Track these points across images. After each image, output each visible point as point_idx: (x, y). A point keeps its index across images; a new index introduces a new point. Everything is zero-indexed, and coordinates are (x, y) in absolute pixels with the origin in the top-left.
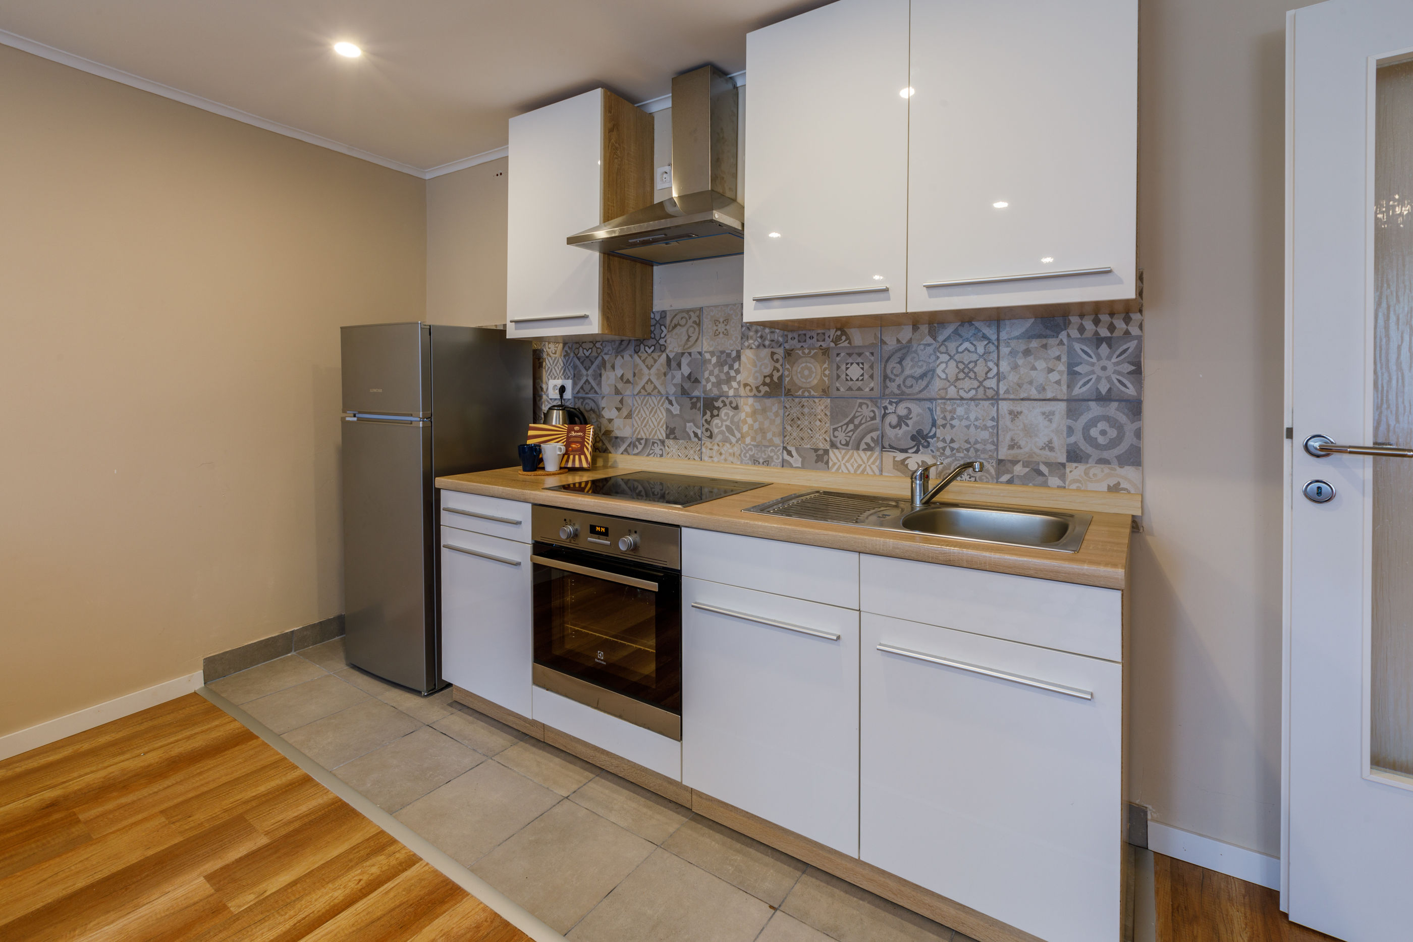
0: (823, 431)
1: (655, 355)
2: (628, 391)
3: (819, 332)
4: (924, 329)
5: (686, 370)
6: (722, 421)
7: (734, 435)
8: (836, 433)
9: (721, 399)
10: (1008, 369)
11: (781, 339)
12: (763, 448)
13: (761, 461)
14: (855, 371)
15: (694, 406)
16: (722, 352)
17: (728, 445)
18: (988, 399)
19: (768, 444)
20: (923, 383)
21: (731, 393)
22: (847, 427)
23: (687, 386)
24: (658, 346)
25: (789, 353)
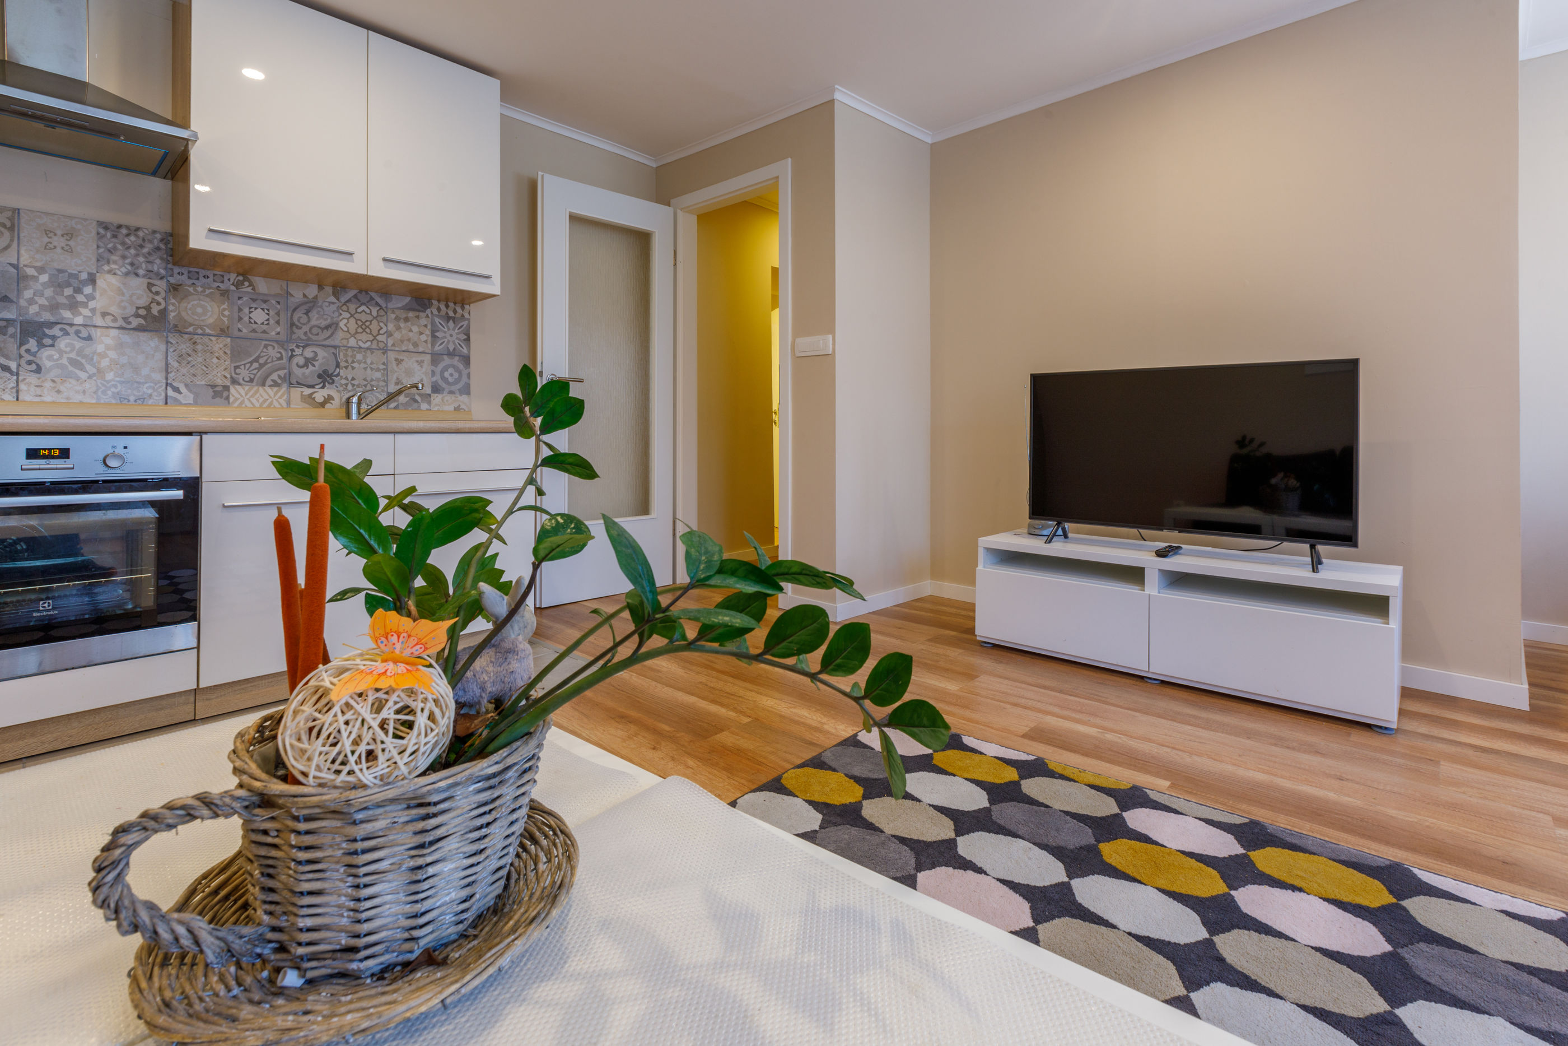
0: (222, 368)
3: (216, 273)
4: (329, 290)
6: (61, 352)
7: (82, 368)
8: (238, 371)
9: (59, 326)
10: (394, 329)
11: (162, 272)
12: (136, 385)
13: (133, 398)
14: (259, 316)
15: (1, 331)
16: (61, 271)
17: (73, 381)
18: (380, 349)
19: (140, 380)
21: (78, 321)
22: (251, 365)
25: (175, 289)
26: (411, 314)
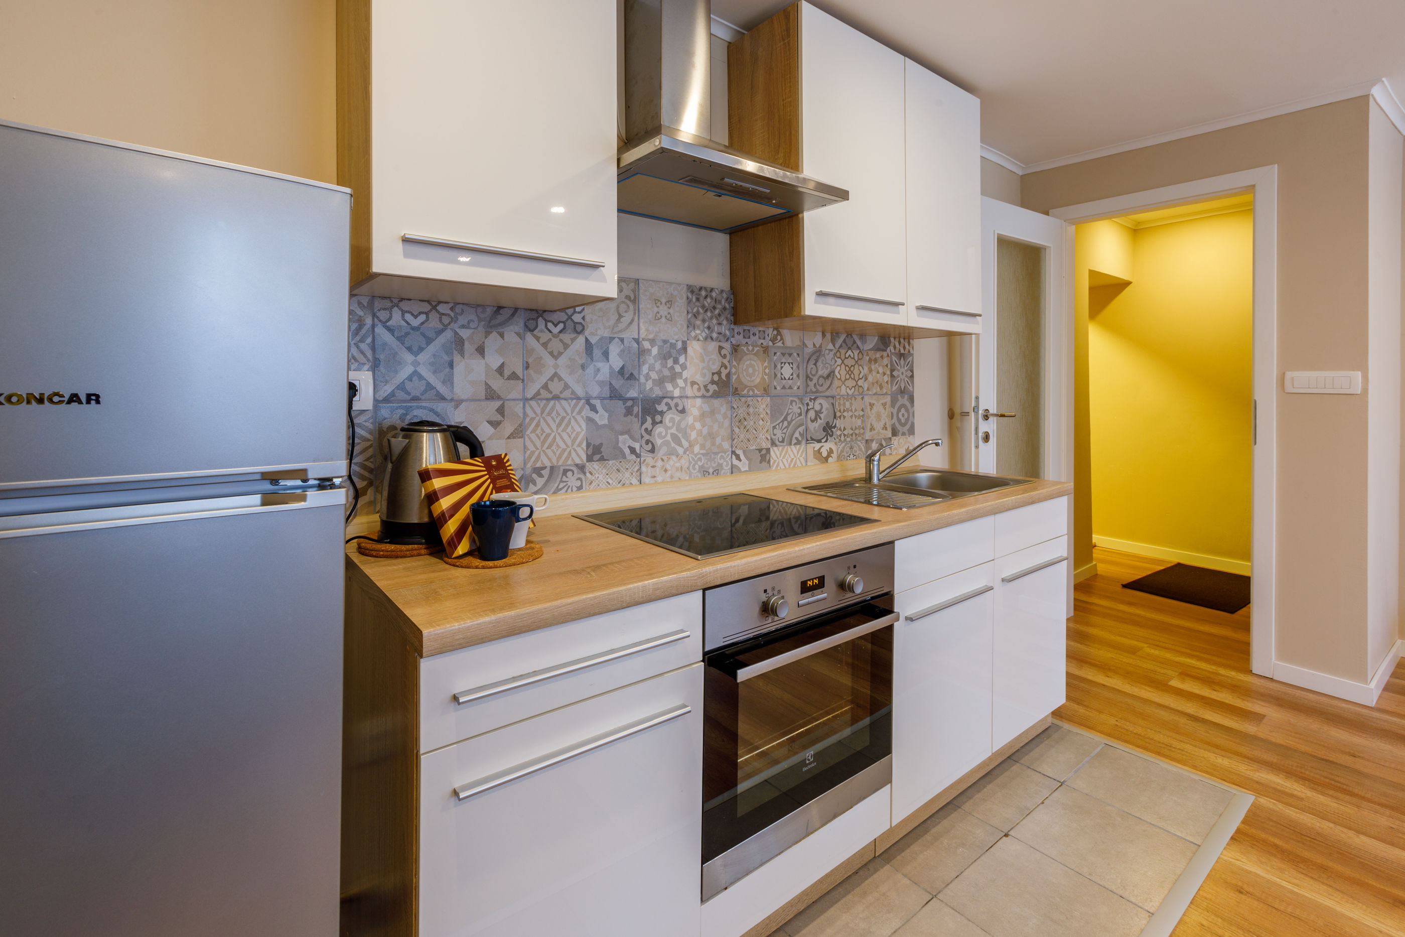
0: (765, 430)
1: (566, 337)
2: (514, 391)
3: (760, 329)
4: (827, 336)
5: (616, 362)
6: (667, 428)
7: (680, 445)
8: (775, 431)
9: (665, 400)
10: (868, 371)
11: (728, 333)
12: (713, 456)
13: (711, 471)
14: (787, 371)
15: (629, 412)
16: (665, 342)
17: (674, 458)
18: (860, 394)
19: (716, 450)
20: (829, 382)
21: (677, 393)
22: (783, 424)
23: (618, 383)
24: (569, 324)
25: (735, 349)
26: (878, 355)
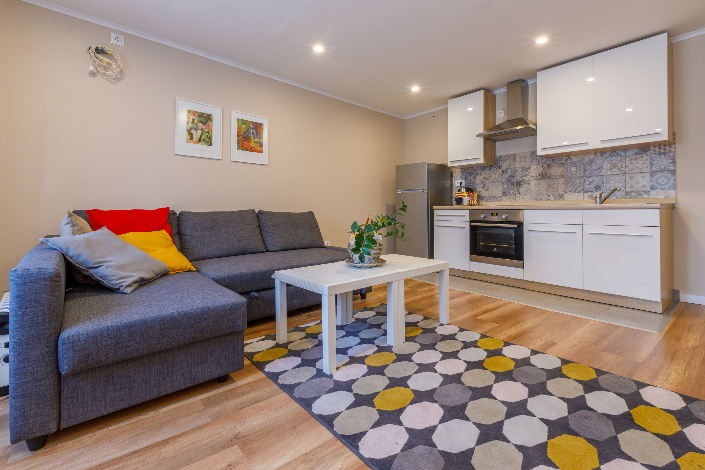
0: (562, 188)
1: (497, 170)
2: (487, 182)
3: (560, 158)
4: (599, 154)
5: (509, 173)
6: (524, 188)
7: (528, 192)
8: (567, 189)
9: (523, 181)
10: (629, 164)
11: (546, 161)
12: (539, 196)
13: (539, 199)
14: (573, 169)
15: (513, 184)
16: (523, 167)
18: (622, 174)
19: (541, 194)
20: (599, 171)
21: (527, 179)
22: (571, 186)
23: (510, 179)
24: (498, 167)
25: (549, 166)
26: (638, 156)
